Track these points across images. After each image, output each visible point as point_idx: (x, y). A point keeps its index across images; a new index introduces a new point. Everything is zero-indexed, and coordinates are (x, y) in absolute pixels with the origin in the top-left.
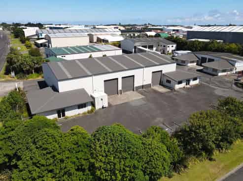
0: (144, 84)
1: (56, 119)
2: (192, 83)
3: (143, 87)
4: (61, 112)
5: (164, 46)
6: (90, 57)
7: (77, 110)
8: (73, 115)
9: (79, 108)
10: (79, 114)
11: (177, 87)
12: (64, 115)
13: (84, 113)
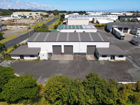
0: (80, 52)
1: (19, 59)
2: (117, 59)
3: (79, 54)
4: (22, 56)
5: (136, 29)
6: (75, 32)
7: (30, 57)
8: (28, 59)
9: (31, 57)
10: (30, 60)
11: (101, 59)
12: (23, 58)
13: (33, 60)
